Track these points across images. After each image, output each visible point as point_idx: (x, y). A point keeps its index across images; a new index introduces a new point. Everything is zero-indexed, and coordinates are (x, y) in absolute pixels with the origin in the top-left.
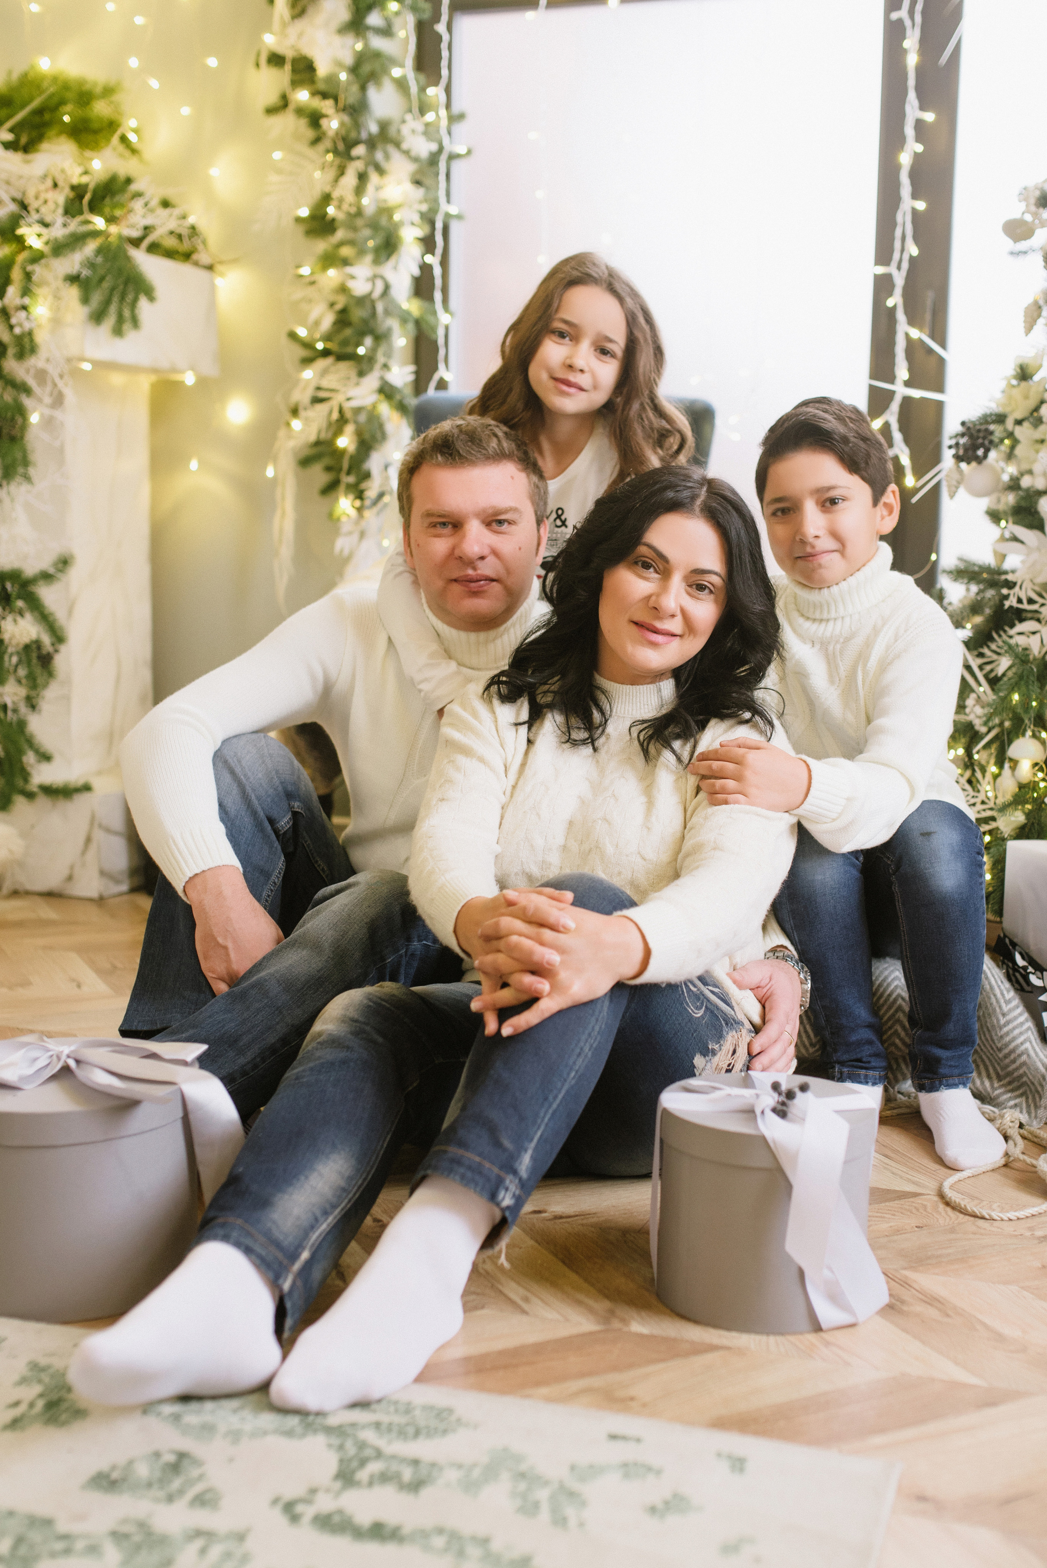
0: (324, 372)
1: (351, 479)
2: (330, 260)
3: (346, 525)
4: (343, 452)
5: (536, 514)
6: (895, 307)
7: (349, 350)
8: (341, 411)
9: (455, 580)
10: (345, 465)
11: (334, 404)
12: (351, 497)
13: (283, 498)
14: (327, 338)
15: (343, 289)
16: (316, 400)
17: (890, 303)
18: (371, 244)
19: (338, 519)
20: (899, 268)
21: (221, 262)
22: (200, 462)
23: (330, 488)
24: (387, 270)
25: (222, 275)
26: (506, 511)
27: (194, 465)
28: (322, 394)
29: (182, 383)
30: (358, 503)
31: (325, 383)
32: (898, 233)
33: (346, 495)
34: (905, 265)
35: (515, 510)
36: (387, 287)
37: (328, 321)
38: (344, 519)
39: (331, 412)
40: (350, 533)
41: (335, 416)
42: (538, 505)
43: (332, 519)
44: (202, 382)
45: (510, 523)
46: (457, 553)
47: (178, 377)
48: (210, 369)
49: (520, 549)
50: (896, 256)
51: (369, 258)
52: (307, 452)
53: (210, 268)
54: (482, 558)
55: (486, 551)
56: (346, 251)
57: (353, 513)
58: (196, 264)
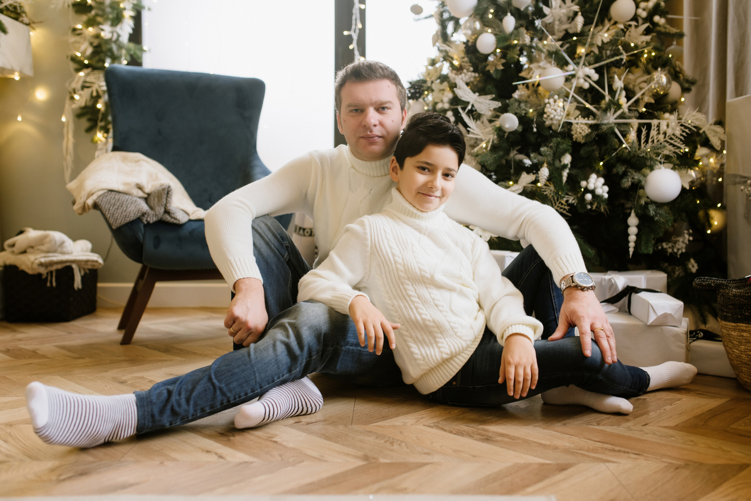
0: (87, 75)
1: (102, 124)
2: (91, 23)
3: (100, 146)
4: (99, 110)
5: (401, 105)
6: (353, 49)
7: (100, 64)
8: (97, 92)
9: (362, 137)
10: (100, 116)
11: (94, 88)
12: (102, 132)
13: (68, 133)
14: (89, 58)
15: (98, 36)
16: (83, 87)
17: (351, 47)
18: (111, 16)
19: (96, 142)
20: (355, 32)
21: (34, 23)
22: (23, 118)
23: (91, 129)
24: (118, 29)
25: (34, 29)
26: (386, 103)
27: (19, 118)
28: (87, 85)
29: (13, 79)
30: (105, 135)
31: (88, 79)
32: (354, 17)
33: (100, 132)
34: (357, 31)
35: (389, 102)
36: (119, 36)
37: (90, 51)
38: (99, 142)
39: (92, 93)
40: (102, 149)
41: (95, 94)
42: (401, 100)
43: (94, 143)
44: (24, 78)
45: (388, 109)
46: (363, 123)
47: (12, 76)
48: (29, 72)
49: (393, 121)
50: (353, 27)
51: (109, 23)
52: (79, 112)
53: (28, 24)
54: (375, 126)
55: (377, 123)
56: (99, 19)
57: (103, 140)
58: (22, 22)
